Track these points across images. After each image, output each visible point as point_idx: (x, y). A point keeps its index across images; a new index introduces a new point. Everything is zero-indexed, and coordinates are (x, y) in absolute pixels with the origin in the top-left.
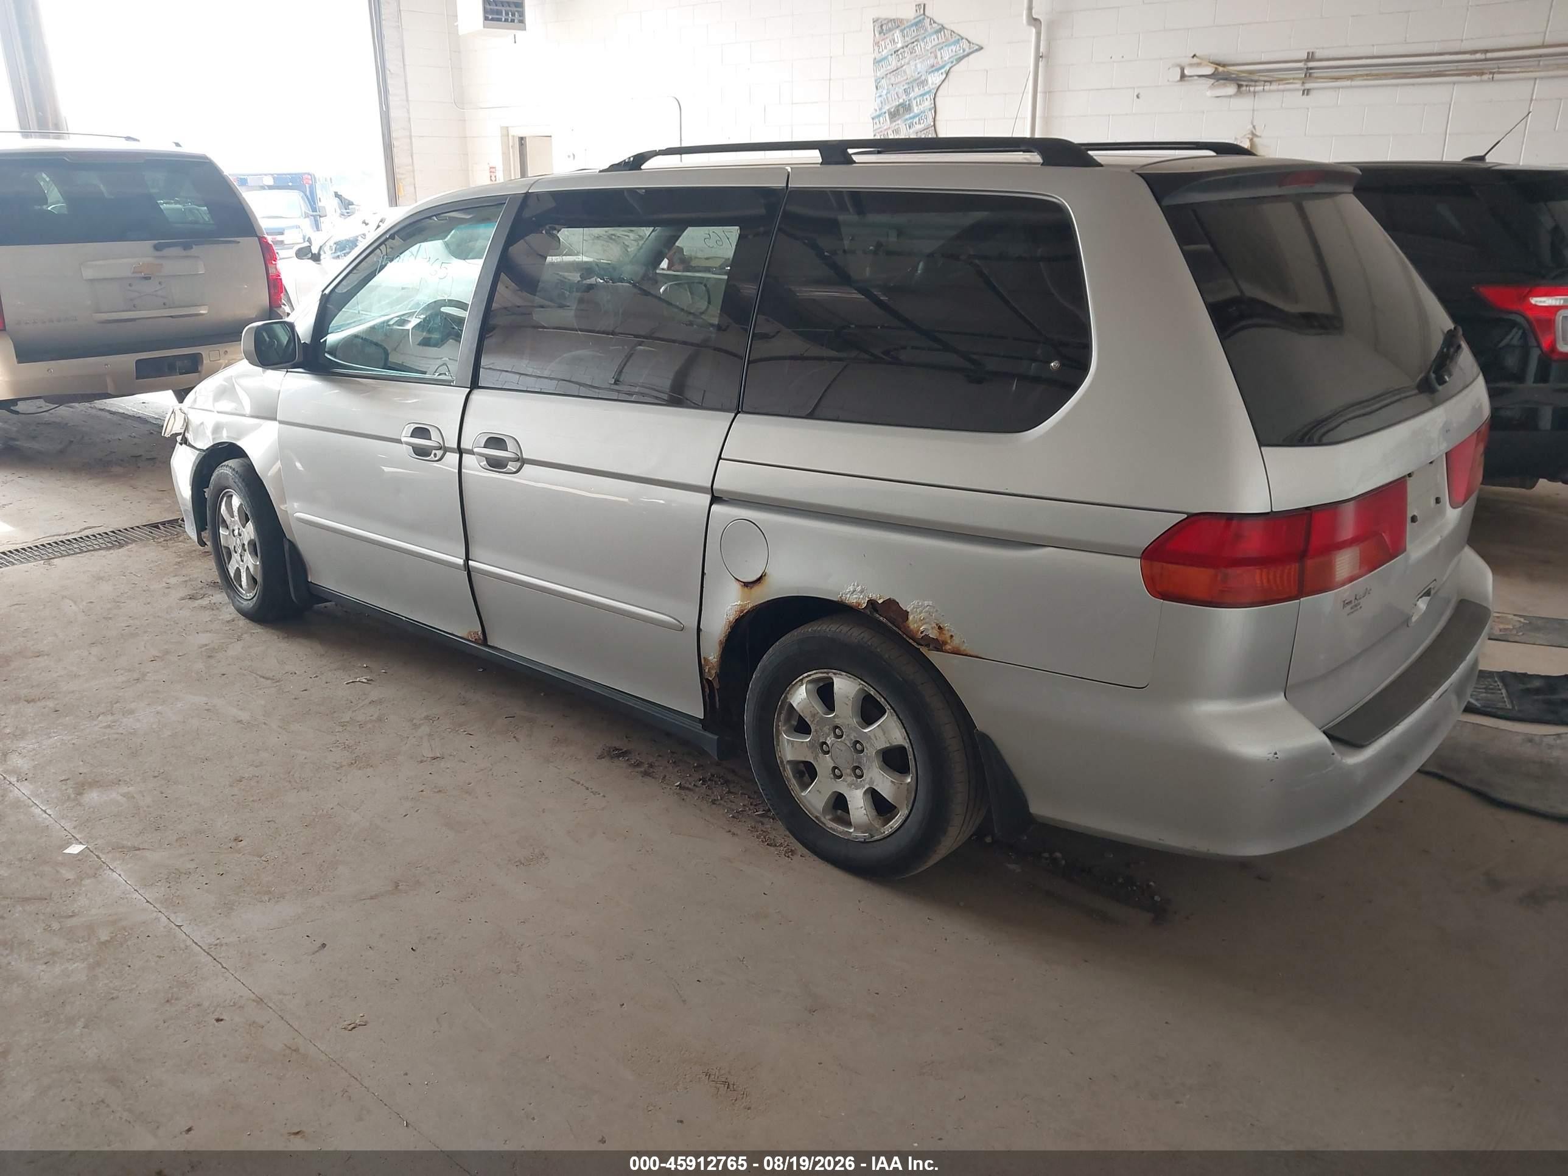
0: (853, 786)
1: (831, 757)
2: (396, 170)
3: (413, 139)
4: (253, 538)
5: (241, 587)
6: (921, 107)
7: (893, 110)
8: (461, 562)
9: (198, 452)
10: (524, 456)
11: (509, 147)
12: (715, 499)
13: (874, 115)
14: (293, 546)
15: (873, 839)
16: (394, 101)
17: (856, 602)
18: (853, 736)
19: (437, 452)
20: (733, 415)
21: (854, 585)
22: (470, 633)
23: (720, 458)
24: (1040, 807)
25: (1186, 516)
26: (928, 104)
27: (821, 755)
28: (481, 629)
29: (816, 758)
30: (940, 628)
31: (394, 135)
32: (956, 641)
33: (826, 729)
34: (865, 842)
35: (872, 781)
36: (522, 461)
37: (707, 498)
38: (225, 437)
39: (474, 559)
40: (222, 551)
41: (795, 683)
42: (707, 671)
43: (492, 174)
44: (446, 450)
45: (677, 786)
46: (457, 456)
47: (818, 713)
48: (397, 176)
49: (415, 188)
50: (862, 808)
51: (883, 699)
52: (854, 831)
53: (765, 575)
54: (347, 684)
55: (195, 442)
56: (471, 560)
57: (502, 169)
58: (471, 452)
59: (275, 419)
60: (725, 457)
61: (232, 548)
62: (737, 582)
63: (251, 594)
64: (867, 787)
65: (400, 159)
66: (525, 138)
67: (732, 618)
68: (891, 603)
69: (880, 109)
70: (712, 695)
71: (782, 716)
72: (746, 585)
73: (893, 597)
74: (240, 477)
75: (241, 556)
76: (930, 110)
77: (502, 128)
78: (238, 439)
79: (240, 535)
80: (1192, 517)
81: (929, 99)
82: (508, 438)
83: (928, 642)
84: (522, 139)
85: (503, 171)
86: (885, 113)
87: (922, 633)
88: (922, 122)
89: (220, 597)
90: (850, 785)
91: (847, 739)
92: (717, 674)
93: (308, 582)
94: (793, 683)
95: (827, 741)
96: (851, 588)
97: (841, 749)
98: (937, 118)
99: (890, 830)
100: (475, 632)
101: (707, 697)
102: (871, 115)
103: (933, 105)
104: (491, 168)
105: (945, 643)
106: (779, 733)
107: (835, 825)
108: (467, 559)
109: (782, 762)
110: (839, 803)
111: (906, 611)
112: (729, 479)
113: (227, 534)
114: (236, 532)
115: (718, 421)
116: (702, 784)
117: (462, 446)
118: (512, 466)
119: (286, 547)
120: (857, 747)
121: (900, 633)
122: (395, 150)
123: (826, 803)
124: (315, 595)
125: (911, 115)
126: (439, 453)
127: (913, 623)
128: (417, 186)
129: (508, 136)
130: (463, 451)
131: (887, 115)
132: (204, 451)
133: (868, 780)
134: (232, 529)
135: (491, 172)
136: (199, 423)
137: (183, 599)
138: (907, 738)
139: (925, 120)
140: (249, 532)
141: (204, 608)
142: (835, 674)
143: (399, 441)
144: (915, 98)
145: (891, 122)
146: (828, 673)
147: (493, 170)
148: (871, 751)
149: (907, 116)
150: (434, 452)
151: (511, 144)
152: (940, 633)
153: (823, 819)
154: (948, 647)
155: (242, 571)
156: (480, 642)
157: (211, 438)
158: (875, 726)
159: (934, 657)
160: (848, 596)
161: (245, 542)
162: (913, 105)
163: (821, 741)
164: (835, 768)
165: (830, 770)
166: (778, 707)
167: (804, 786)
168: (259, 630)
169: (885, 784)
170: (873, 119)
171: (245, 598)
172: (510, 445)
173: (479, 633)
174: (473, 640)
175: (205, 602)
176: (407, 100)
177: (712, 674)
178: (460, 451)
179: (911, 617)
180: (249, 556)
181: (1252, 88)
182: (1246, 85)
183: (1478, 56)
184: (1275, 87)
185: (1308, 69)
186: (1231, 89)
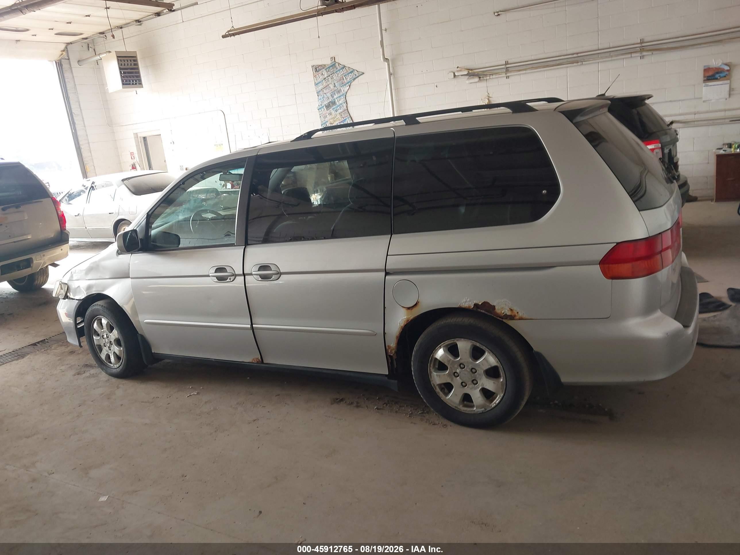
0: (473, 389)
1: (460, 378)
2: (84, 160)
3: (90, 144)
4: (117, 337)
5: (111, 362)
6: (341, 102)
7: (327, 105)
8: (249, 326)
9: (78, 301)
10: (281, 271)
11: (139, 142)
12: (387, 274)
13: (318, 108)
14: (143, 337)
15: (486, 411)
16: (78, 127)
17: (468, 306)
18: (470, 367)
19: (231, 277)
20: (390, 236)
21: (466, 298)
22: (254, 359)
23: (387, 255)
24: (565, 379)
25: (616, 244)
26: (342, 100)
27: (454, 378)
28: (260, 356)
29: (452, 380)
30: (511, 310)
31: (81, 143)
32: (520, 314)
33: (456, 366)
34: (483, 413)
35: (483, 384)
36: (280, 274)
37: (383, 274)
38: (94, 291)
39: (255, 323)
40: (95, 348)
41: (437, 349)
42: (389, 351)
43: (132, 156)
44: (236, 275)
45: (376, 409)
46: (243, 277)
47: (451, 359)
48: (85, 162)
49: (94, 167)
50: (479, 398)
51: (484, 347)
52: (476, 408)
53: (418, 302)
54: (188, 397)
55: (74, 297)
56: (254, 324)
57: (137, 153)
58: (251, 274)
59: (129, 277)
60: (390, 254)
61: (102, 345)
62: (404, 308)
63: (117, 365)
64: (480, 388)
65: (85, 154)
66: (146, 137)
67: (402, 325)
68: (485, 304)
69: (321, 105)
70: (392, 363)
71: (432, 365)
72: (409, 308)
73: (486, 301)
74: (107, 309)
75: (109, 347)
76: (344, 103)
77: (134, 134)
78: (103, 291)
79: (107, 337)
80: (618, 244)
81: (343, 98)
82: (271, 265)
83: (506, 317)
84: (145, 138)
85: (138, 154)
86: (324, 106)
87: (503, 313)
88: (341, 108)
89: (96, 370)
90: (471, 389)
91: (468, 368)
92: (396, 352)
93: (152, 353)
94: (436, 348)
95: (457, 371)
96: (465, 300)
97: (465, 374)
98: (348, 106)
99: (495, 405)
100: (257, 358)
101: (390, 364)
102: (317, 108)
103: (345, 101)
104: (131, 153)
105: (515, 316)
106: (431, 372)
107: (465, 409)
108: (252, 324)
109: (434, 385)
110: (467, 398)
111: (493, 306)
112: (393, 263)
113: (99, 338)
114: (105, 336)
115: (384, 240)
116: (386, 405)
117: (245, 272)
118: (274, 277)
119: (139, 338)
120: (473, 371)
121: (493, 316)
122: (82, 150)
123: (461, 399)
124: (158, 358)
125: (336, 106)
126: (232, 278)
127: (498, 310)
128: (95, 166)
129: (138, 137)
130: (245, 274)
131: (325, 107)
132: (80, 300)
133: (480, 384)
134: (102, 335)
135: (131, 155)
136: (76, 287)
137: (75, 375)
138: (499, 362)
139: (343, 108)
140: (115, 334)
141: (88, 377)
142: (457, 340)
143: (208, 276)
144: (337, 98)
145: (327, 110)
146: (454, 341)
147: (132, 154)
148: (481, 371)
149: (334, 107)
150: (229, 278)
151: (139, 141)
152: (512, 312)
153: (459, 407)
154: (517, 317)
155: (110, 355)
156: (260, 362)
157: (85, 293)
158: (481, 360)
159: (511, 323)
160: (464, 304)
161: (111, 340)
162: (336, 101)
163: (454, 372)
164: (462, 383)
165: (460, 384)
166: (430, 361)
167: (447, 394)
168: (125, 382)
169: (490, 385)
170: (318, 110)
171: (113, 368)
172: (273, 267)
173: (259, 358)
174: (256, 362)
175: (87, 374)
176: (85, 126)
177: (392, 353)
178: (244, 275)
179: (496, 308)
180: (116, 347)
181: (485, 78)
182: (482, 77)
183: (575, 56)
184: (494, 76)
185: (507, 68)
186: (476, 79)
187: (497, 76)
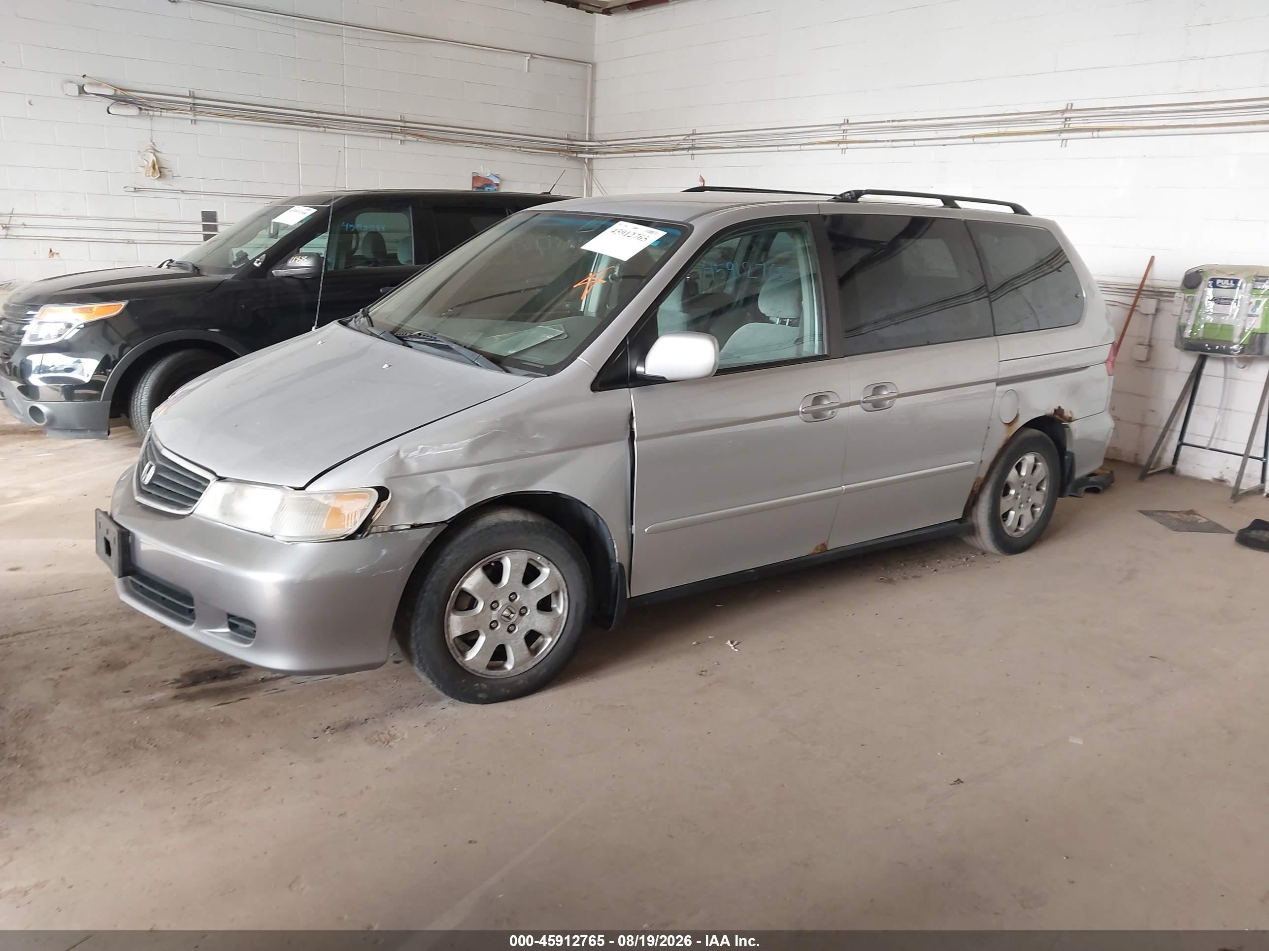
1: (1020, 499)
8: (840, 489)
10: (899, 393)
12: (997, 384)
14: (622, 568)
15: (1032, 528)
17: (1051, 413)
20: (995, 338)
22: (817, 547)
23: (999, 361)
27: (1016, 501)
28: (827, 539)
29: (1015, 504)
34: (1029, 532)
35: (1033, 500)
39: (846, 483)
40: (449, 646)
44: (839, 407)
52: (1025, 530)
53: (1018, 416)
56: (845, 485)
62: (1005, 425)
67: (1001, 446)
68: (1060, 408)
71: (1002, 492)
72: (1009, 424)
75: (510, 626)
79: (512, 601)
82: (888, 384)
87: (1068, 416)
90: (1026, 508)
92: (981, 484)
95: (1019, 492)
99: (1037, 520)
100: (822, 544)
105: (1072, 417)
109: (1001, 515)
111: (1063, 409)
112: (1004, 371)
113: (475, 614)
114: (503, 601)
118: (888, 403)
120: (1030, 487)
121: (1062, 420)
123: (1017, 524)
126: (834, 411)
130: (851, 403)
132: (443, 523)
134: (490, 601)
143: (797, 413)
148: (1035, 486)
150: (829, 412)
152: (1071, 414)
155: (509, 645)
156: (824, 550)
160: (1048, 411)
165: (1019, 505)
166: (1003, 486)
171: (515, 674)
172: (889, 387)
173: (826, 543)
174: (819, 551)
177: (978, 486)
178: (849, 405)
179: (1065, 411)
180: (538, 615)
181: (151, 113)
182: (145, 109)
183: (314, 115)
184: (170, 114)
185: (194, 104)
186: (134, 111)
187: (176, 115)
